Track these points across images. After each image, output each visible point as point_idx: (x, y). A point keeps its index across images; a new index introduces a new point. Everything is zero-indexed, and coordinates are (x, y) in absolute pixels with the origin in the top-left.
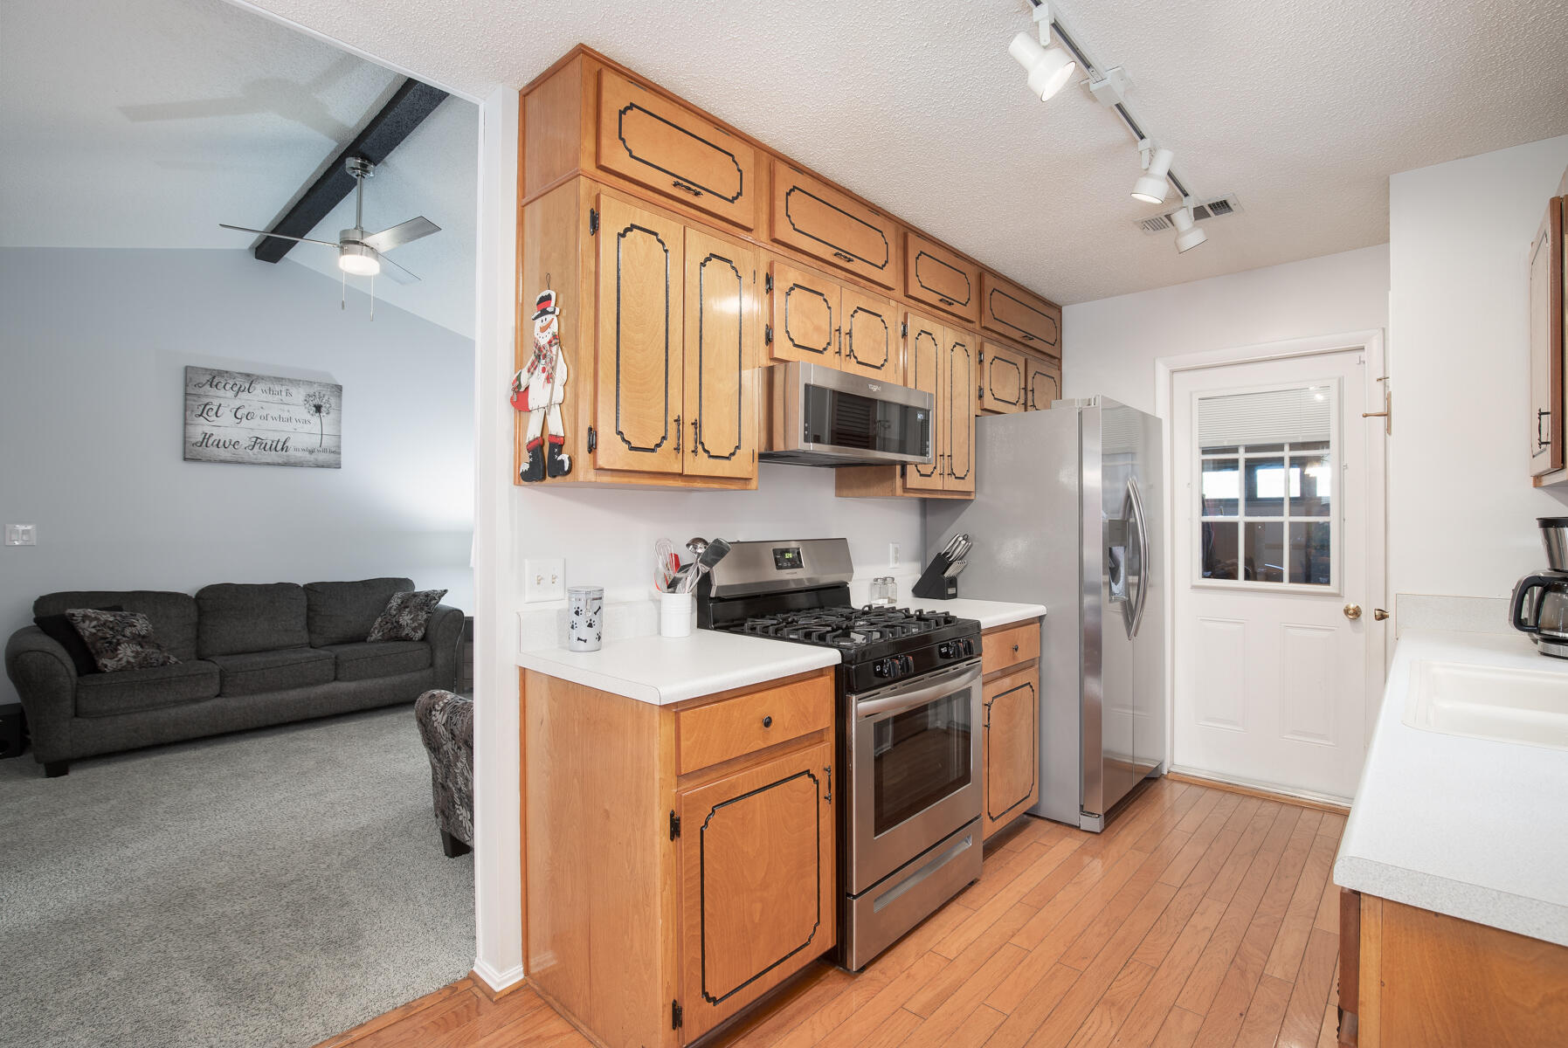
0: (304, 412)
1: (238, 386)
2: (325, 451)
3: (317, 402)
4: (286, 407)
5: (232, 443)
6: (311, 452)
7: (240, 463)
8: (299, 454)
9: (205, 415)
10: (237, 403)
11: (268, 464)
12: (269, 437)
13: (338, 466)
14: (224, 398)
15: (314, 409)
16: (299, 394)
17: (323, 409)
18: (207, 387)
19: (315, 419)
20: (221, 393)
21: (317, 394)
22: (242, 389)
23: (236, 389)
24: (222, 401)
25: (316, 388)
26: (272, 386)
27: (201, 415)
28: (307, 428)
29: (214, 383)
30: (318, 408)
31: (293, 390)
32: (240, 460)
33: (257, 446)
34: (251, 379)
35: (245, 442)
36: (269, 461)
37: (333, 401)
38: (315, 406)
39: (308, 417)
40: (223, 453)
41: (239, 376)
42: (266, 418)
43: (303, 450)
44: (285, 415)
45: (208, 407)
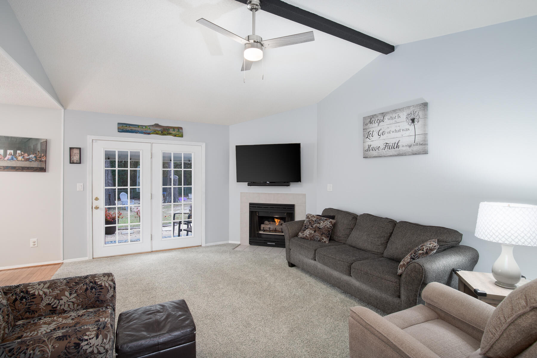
0: (405, 124)
1: (379, 120)
2: (417, 144)
3: (412, 117)
4: (398, 124)
5: (377, 148)
6: (410, 146)
7: (380, 157)
8: (404, 148)
9: (368, 137)
10: (379, 128)
11: (391, 156)
12: (391, 142)
13: (425, 152)
14: (375, 128)
15: (411, 121)
16: (403, 115)
17: (416, 120)
18: (369, 124)
19: (412, 127)
20: (374, 125)
21: (412, 112)
22: (380, 121)
23: (378, 122)
24: (374, 129)
25: (412, 109)
26: (392, 115)
27: (367, 138)
28: (408, 133)
29: (371, 122)
30: (413, 120)
31: (401, 114)
32: (380, 155)
33: (386, 148)
34: (383, 114)
35: (382, 147)
36: (391, 154)
37: (421, 114)
38: (411, 120)
39: (408, 127)
40: (375, 153)
41: (379, 115)
42: (390, 133)
43: (406, 146)
44: (398, 129)
45: (369, 133)
